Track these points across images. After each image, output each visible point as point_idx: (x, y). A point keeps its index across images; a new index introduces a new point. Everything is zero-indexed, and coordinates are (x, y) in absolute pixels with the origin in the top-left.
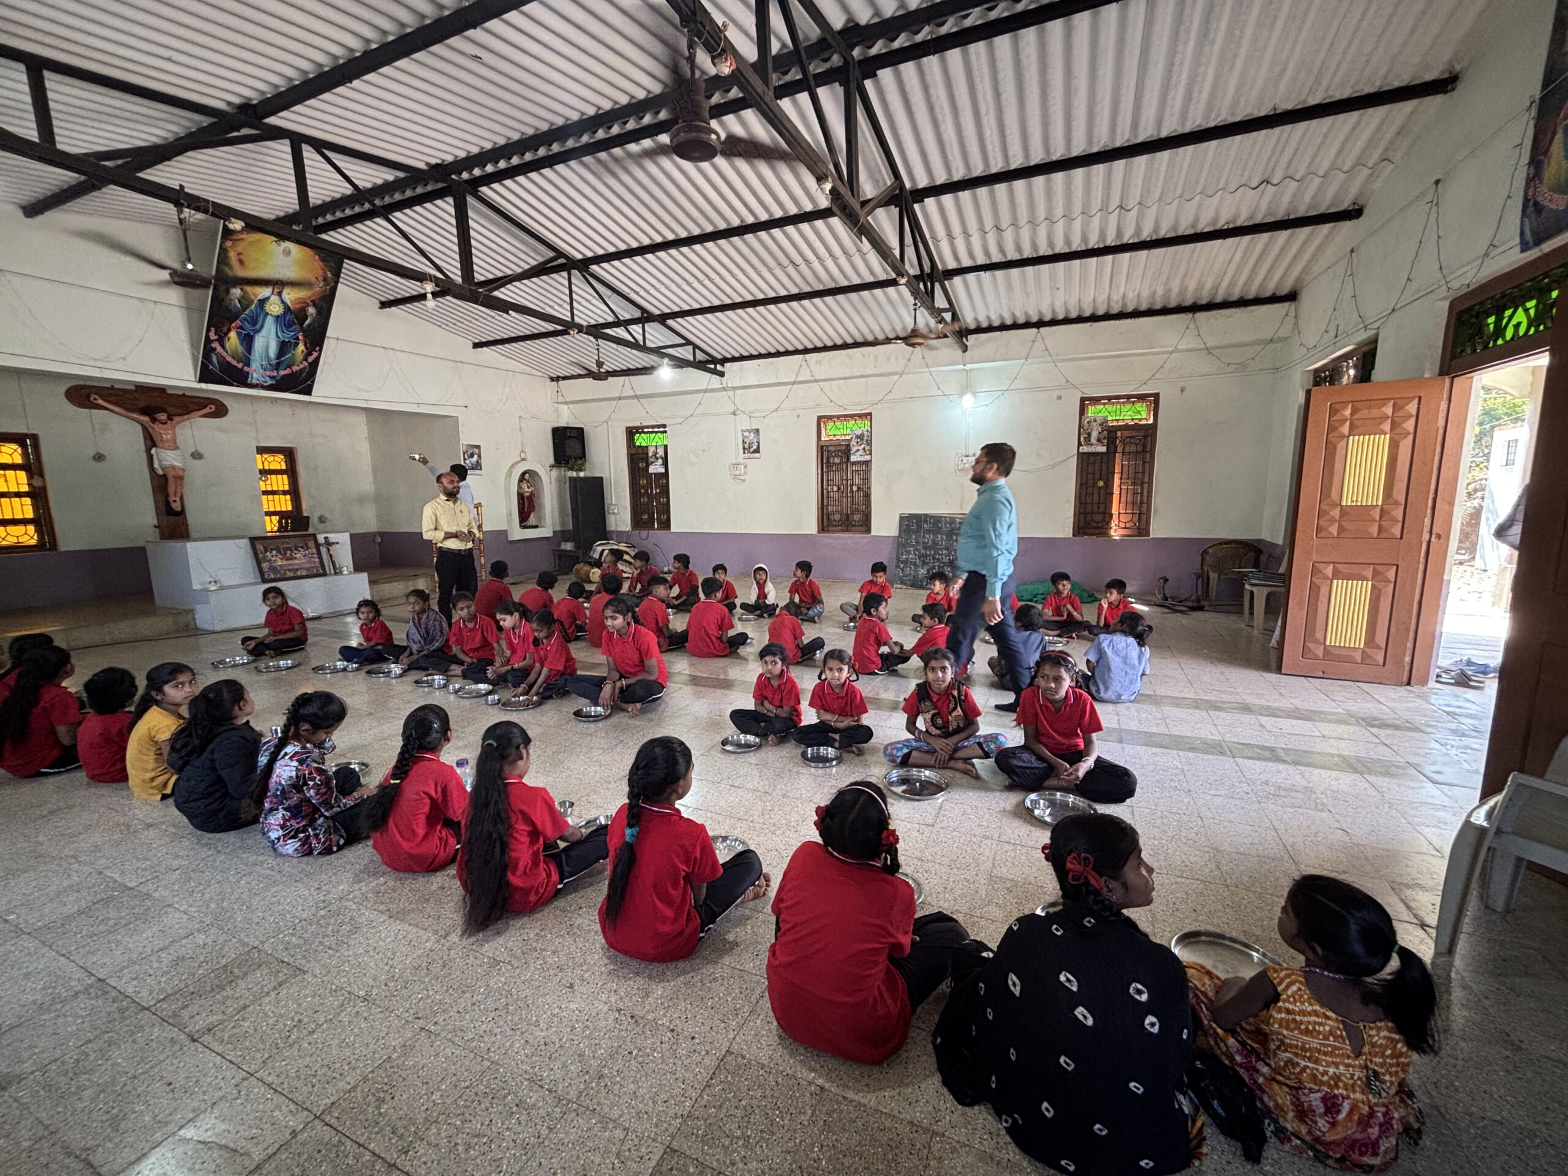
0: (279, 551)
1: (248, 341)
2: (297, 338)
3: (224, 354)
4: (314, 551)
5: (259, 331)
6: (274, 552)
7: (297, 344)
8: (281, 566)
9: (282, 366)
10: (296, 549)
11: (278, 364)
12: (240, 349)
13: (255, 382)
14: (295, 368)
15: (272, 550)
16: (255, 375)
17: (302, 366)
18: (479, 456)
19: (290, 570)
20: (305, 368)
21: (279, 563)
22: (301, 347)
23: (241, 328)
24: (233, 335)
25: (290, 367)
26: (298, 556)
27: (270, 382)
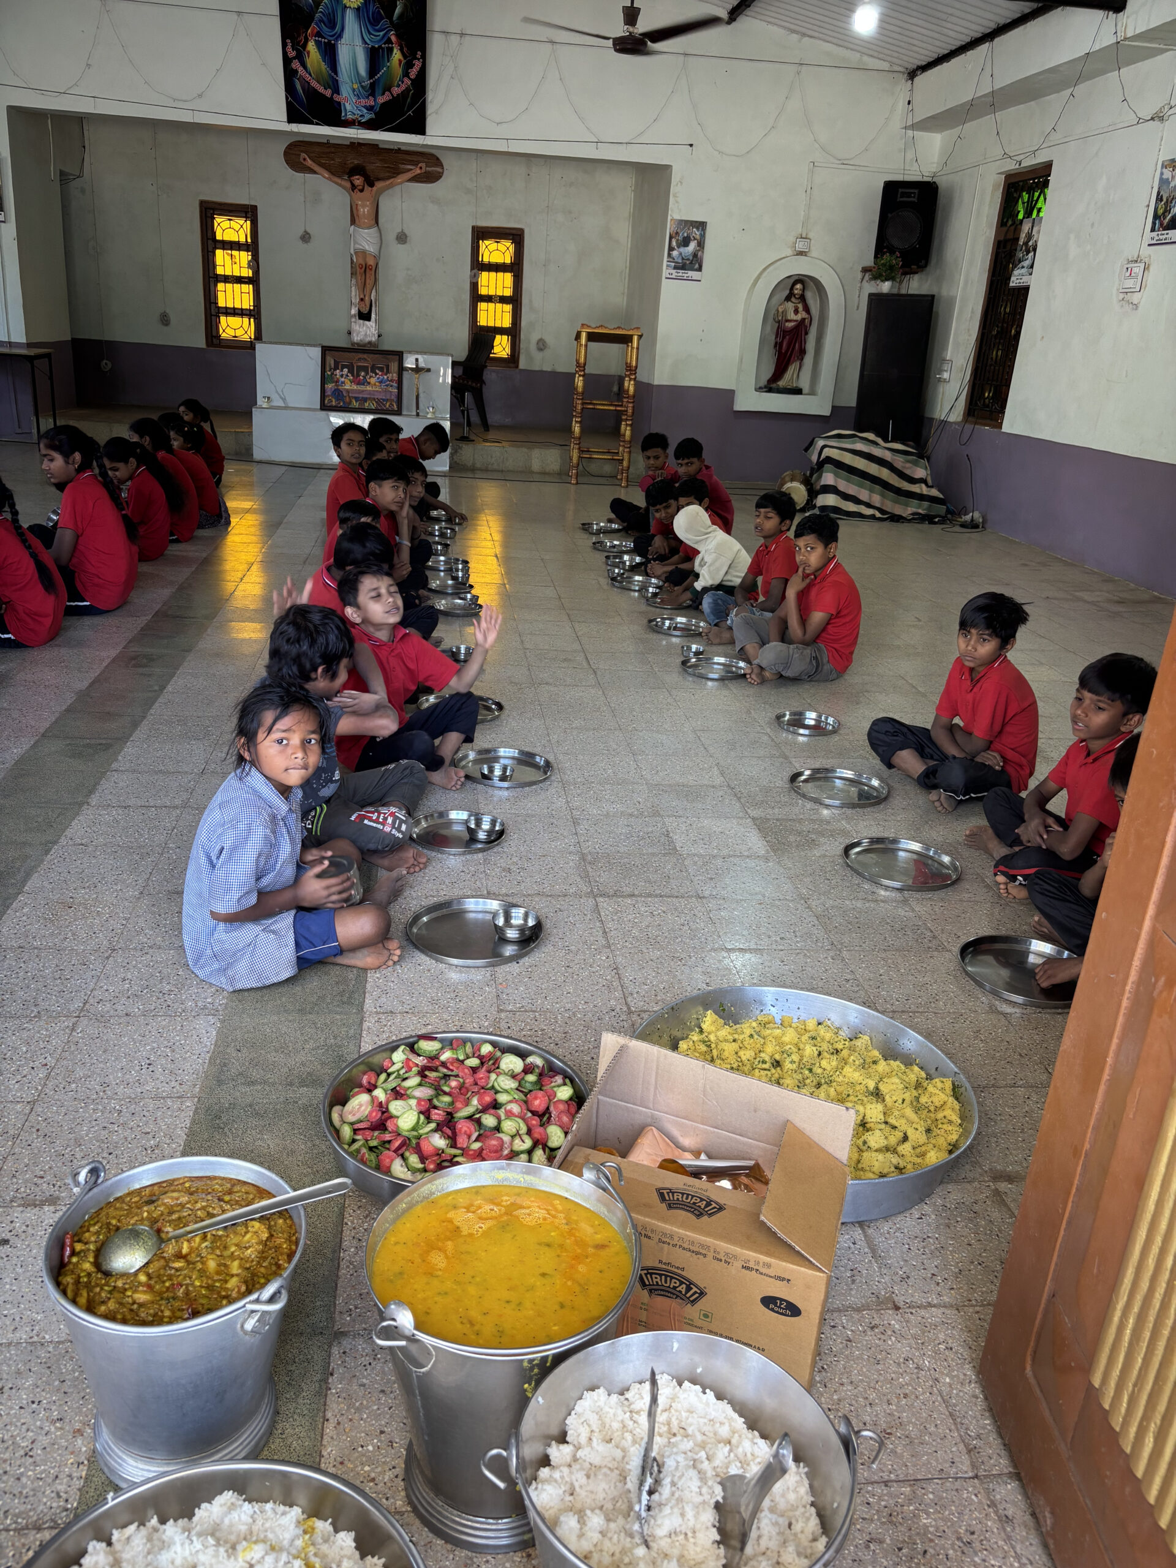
0: (351, 371)
1: (330, 53)
2: (389, 41)
3: (307, 76)
4: (395, 376)
5: (340, 36)
6: (346, 370)
7: (390, 50)
8: (348, 391)
9: (379, 90)
10: (373, 371)
11: (373, 86)
12: (324, 67)
13: (350, 117)
14: (396, 91)
15: (343, 367)
16: (348, 107)
17: (403, 87)
18: (701, 244)
19: (357, 399)
20: (408, 90)
21: (347, 387)
22: (397, 55)
23: (318, 34)
24: (311, 46)
25: (388, 88)
26: (373, 381)
27: (368, 116)
